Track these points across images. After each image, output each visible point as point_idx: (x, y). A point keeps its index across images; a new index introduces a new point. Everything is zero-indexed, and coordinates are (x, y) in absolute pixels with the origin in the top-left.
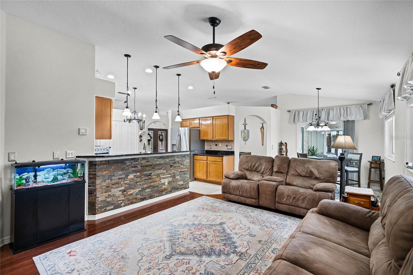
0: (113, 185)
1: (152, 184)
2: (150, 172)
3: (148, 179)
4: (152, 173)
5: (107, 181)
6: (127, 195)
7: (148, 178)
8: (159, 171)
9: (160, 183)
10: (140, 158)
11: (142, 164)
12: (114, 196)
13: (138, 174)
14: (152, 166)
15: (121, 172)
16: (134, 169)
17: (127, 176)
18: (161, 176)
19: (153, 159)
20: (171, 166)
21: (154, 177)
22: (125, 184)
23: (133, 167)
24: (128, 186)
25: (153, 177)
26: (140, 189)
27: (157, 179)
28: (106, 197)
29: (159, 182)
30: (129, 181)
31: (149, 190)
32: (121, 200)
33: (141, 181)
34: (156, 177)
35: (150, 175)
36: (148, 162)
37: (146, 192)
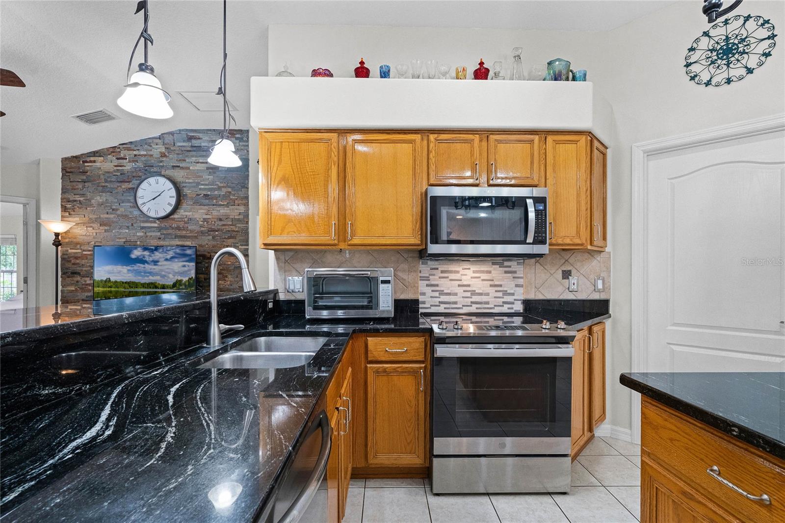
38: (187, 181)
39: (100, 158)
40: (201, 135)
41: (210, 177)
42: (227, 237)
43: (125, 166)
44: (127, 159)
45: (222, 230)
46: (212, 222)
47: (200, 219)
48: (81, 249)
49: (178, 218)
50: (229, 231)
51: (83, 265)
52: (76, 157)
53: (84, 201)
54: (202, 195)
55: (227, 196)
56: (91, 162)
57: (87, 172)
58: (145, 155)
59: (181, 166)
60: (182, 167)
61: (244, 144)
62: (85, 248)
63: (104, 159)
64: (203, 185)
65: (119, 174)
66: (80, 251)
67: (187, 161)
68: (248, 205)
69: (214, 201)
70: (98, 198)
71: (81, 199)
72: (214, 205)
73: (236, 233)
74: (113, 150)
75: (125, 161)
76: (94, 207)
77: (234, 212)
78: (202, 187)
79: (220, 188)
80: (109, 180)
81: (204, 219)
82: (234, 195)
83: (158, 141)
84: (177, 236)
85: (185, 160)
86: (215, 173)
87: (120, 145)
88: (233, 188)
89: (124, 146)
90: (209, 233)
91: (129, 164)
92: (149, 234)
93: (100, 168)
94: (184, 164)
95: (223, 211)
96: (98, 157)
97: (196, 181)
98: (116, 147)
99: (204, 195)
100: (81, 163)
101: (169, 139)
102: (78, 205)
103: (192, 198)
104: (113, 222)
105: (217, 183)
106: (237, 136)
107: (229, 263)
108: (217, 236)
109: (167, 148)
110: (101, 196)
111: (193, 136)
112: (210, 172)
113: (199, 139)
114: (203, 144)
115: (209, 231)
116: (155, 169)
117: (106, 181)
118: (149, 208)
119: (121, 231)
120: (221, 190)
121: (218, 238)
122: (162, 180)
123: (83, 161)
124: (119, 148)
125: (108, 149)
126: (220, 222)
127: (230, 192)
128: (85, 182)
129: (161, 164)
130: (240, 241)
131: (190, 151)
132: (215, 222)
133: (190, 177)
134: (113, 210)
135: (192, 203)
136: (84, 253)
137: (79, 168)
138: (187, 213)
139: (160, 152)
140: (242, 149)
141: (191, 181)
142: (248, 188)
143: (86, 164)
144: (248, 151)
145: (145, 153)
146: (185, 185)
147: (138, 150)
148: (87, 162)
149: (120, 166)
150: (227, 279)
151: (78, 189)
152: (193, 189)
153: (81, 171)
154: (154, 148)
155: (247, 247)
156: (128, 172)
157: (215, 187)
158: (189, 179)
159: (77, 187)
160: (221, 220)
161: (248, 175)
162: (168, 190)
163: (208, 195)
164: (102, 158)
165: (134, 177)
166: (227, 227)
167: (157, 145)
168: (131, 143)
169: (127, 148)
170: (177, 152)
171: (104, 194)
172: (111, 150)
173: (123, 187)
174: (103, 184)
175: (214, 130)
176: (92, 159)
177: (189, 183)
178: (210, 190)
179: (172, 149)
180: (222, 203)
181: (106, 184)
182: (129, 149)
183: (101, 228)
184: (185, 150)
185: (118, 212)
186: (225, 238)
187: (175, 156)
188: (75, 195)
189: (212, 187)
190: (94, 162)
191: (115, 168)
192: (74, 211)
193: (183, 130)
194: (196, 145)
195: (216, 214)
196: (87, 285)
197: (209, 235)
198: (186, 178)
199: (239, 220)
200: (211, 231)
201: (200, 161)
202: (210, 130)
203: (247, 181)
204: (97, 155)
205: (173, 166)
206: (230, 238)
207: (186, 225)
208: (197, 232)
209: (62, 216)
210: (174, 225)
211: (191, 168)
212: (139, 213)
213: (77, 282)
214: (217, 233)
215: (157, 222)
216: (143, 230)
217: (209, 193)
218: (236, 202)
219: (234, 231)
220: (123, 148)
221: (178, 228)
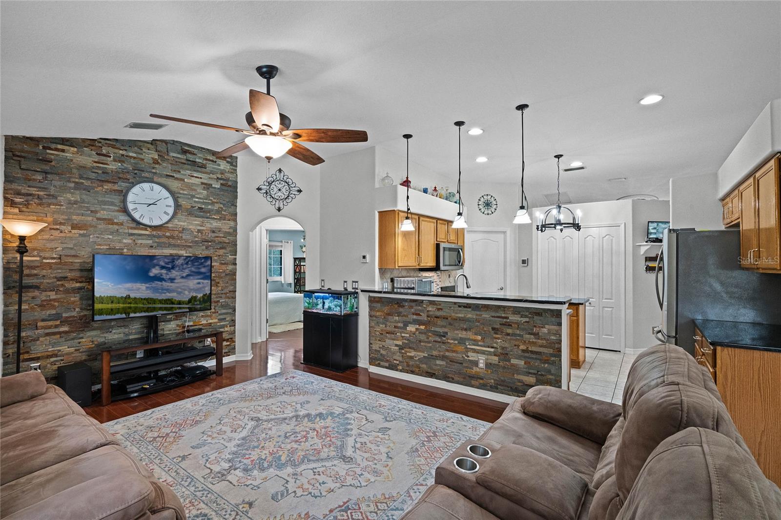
0: (387, 333)
1: (447, 354)
2: (446, 330)
3: (440, 342)
4: (449, 334)
5: (381, 325)
6: (405, 355)
7: (439, 340)
8: (464, 333)
9: (466, 358)
10: (426, 300)
11: (428, 311)
12: (387, 349)
13: (422, 327)
14: (447, 319)
15: (397, 317)
16: (415, 317)
17: (406, 325)
18: (467, 344)
19: (450, 307)
20: (493, 329)
21: (452, 341)
22: (403, 337)
23: (413, 314)
24: (407, 342)
25: (449, 341)
26: (426, 355)
27: (461, 348)
28: (380, 348)
29: (464, 356)
30: (408, 335)
31: (442, 364)
32: (397, 360)
33: (426, 340)
34: (456, 342)
35: (444, 336)
36: (439, 309)
37: (436, 365)
38: (181, 192)
39: (72, 149)
40: (196, 151)
41: (204, 191)
42: (219, 248)
43: (109, 165)
44: (110, 157)
45: (215, 241)
46: (206, 233)
47: (194, 229)
48: (40, 257)
49: (172, 227)
50: (221, 242)
51: (44, 276)
52: (31, 139)
53: (45, 197)
54: (197, 208)
55: (218, 212)
56: (57, 149)
57: (52, 162)
58: (135, 158)
59: (175, 177)
60: (177, 178)
61: (234, 168)
62: (47, 255)
63: (78, 151)
64: (197, 198)
65: (100, 172)
66: (38, 259)
67: (182, 172)
68: (236, 221)
69: (208, 214)
70: (69, 196)
71: (41, 193)
72: (207, 218)
73: (227, 244)
74: (91, 143)
75: (109, 159)
76: (62, 205)
77: (226, 226)
78: (197, 200)
79: (213, 203)
80: (85, 176)
81: (198, 230)
82: (225, 211)
83: (149, 146)
84: (171, 245)
85: (179, 172)
86: (208, 189)
87: (101, 139)
88: (224, 205)
89: (108, 142)
90: (203, 243)
91: (114, 163)
92: (140, 242)
93: (72, 160)
94: (178, 175)
95: (216, 224)
96: (68, 146)
97: (191, 193)
98: (95, 140)
99: (199, 207)
100: (41, 147)
101: (162, 147)
102: (36, 200)
103: (187, 210)
104: (91, 226)
105: (211, 198)
106: (228, 159)
107: (221, 271)
108: (210, 246)
109: (161, 156)
110: (72, 193)
111: (188, 150)
112: (204, 187)
113: (194, 154)
114: (197, 160)
115: (203, 241)
116: (147, 175)
117: (81, 177)
118: (142, 215)
119: (102, 236)
120: (214, 205)
121: (212, 248)
122: (157, 188)
123: (44, 147)
124: (100, 142)
125: (84, 140)
126: (213, 234)
127: (222, 208)
128: (46, 173)
129: (154, 171)
130: (230, 251)
131: (185, 164)
132: (208, 234)
133: (185, 188)
134: (92, 211)
135: (186, 214)
136: (44, 261)
137: (37, 154)
138: (182, 223)
139: (152, 158)
140: (232, 172)
141: (185, 192)
142: (236, 206)
143: (48, 151)
144: (237, 175)
145: (134, 155)
146: (179, 195)
147: (126, 150)
148: (50, 149)
149: (102, 163)
150: (219, 285)
151: (35, 180)
152: (188, 201)
153: (40, 158)
154: (144, 152)
155: (235, 257)
156: (112, 171)
157: (209, 201)
158: (184, 190)
159: (33, 177)
160: (214, 232)
161: (237, 196)
162: (165, 199)
163: (202, 208)
164: (75, 149)
165: (120, 178)
166: (219, 239)
167: (149, 150)
168: (116, 140)
169: (112, 145)
170: (170, 162)
171: (78, 192)
172: (89, 142)
173: (106, 187)
174: (77, 180)
175: (208, 149)
176: (60, 147)
177: (184, 194)
178: (203, 203)
179: (166, 157)
180: (216, 217)
181: (81, 181)
182: (114, 147)
183: (73, 231)
184: (179, 162)
185: (98, 215)
186: (217, 249)
187: (170, 165)
188: (29, 187)
189: (207, 201)
190: (63, 151)
191: (95, 164)
192: (27, 208)
193: (177, 142)
194: (191, 159)
195: (209, 226)
196: (50, 300)
197: (203, 245)
198: (181, 189)
199: (229, 234)
200: (205, 242)
201: (195, 175)
202: (204, 149)
203: (235, 200)
204: (68, 143)
205: (167, 175)
206: (221, 248)
207: (180, 235)
208: (192, 242)
209: (5, 213)
210: (168, 234)
211: (186, 180)
212: (127, 218)
213: (33, 298)
214: (210, 244)
215: (148, 229)
216: (131, 237)
217: (203, 206)
218: (227, 217)
219: (225, 243)
220: (106, 144)
221: (172, 237)
